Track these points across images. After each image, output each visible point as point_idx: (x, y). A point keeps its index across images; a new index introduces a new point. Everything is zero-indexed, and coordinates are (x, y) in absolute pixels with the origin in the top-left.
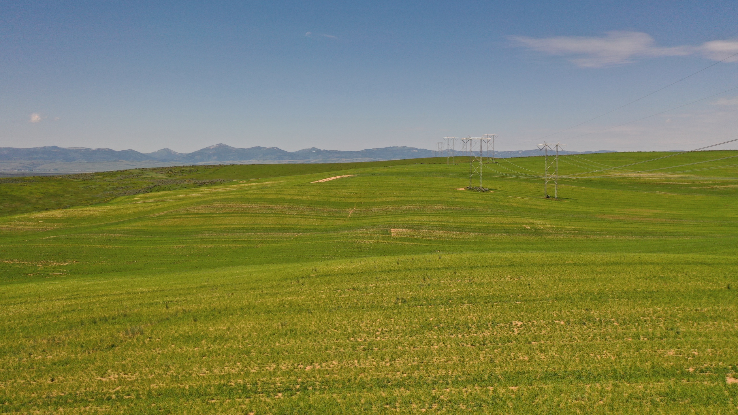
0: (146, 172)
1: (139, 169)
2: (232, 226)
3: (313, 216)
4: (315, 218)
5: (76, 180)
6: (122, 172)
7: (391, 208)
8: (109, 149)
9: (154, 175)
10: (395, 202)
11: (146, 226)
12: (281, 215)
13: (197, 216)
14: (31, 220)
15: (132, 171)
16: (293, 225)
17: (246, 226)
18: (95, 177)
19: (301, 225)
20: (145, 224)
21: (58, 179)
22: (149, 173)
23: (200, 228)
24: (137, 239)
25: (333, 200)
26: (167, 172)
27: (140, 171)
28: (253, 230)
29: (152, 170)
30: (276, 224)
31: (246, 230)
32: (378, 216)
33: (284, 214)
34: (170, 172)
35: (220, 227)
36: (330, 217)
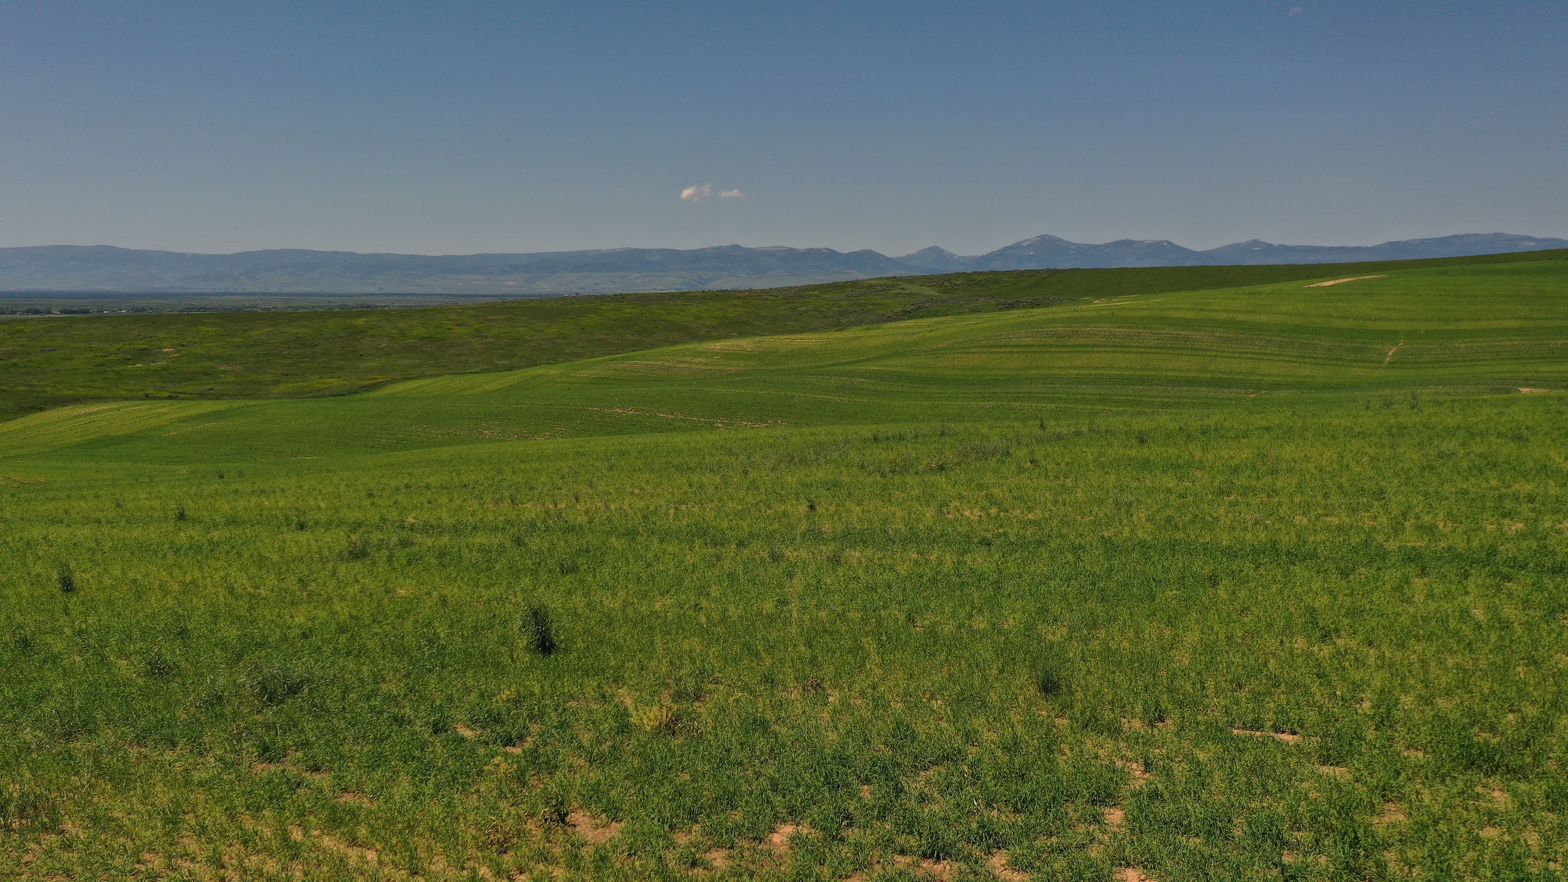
0: (899, 283)
1: (887, 279)
2: (1094, 372)
3: (1290, 356)
4: (1295, 362)
5: (773, 298)
6: (855, 284)
7: (1510, 343)
8: (828, 249)
9: (915, 289)
10: (1520, 331)
11: (911, 365)
12: (1209, 353)
13: (1015, 350)
14: (700, 354)
15: (874, 282)
16: (1240, 373)
17: (1126, 373)
18: (806, 293)
19: (1263, 375)
20: (909, 362)
21: (742, 295)
22: (904, 286)
23: (1023, 373)
24: (896, 389)
25: (1338, 323)
26: (940, 283)
27: (889, 282)
28: (1142, 380)
29: (912, 280)
30: (1199, 371)
31: (1130, 381)
32: (1472, 361)
33: (1217, 351)
34: (946, 283)
35: (1067, 372)
36: (1337, 360)
